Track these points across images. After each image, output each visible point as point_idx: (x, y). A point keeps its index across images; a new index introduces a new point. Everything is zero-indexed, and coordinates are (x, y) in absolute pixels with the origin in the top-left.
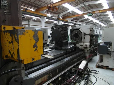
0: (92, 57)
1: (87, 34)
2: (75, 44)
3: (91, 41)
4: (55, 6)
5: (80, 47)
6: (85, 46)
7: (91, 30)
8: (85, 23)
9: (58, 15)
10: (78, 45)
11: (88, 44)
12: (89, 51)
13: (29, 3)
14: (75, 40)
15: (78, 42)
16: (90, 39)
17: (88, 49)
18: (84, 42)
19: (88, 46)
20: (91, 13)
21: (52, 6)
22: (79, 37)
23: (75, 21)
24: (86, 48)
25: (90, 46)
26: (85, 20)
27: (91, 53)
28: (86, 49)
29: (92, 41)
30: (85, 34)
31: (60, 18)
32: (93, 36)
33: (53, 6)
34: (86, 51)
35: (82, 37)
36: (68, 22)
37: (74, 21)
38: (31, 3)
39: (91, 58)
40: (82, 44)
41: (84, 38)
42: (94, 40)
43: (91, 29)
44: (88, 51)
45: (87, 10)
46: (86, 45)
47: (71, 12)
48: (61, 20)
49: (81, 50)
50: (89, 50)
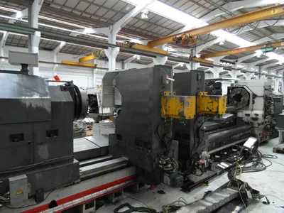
0: (268, 137)
1: (259, 95)
2: (235, 113)
3: (266, 108)
4: (191, 37)
5: (246, 119)
6: (254, 116)
7: (265, 89)
8: (257, 65)
9: (192, 50)
10: (240, 115)
11: (260, 112)
12: (262, 126)
13: (137, 30)
14: (237, 105)
15: (241, 109)
16: (265, 105)
17: (260, 121)
18: (252, 110)
19: (260, 117)
20: (271, 47)
21: (184, 36)
22: (244, 100)
23: (230, 63)
24: (256, 119)
25: (265, 116)
26: (256, 59)
27: (266, 129)
28: (255, 122)
29: (268, 108)
30: (255, 96)
31: (195, 57)
32: (270, 99)
33: (187, 36)
34: (257, 126)
35: (249, 101)
36: (212, 64)
37: (227, 62)
38: (140, 31)
39: (265, 139)
40: (248, 112)
41: (254, 103)
42: (272, 107)
43: (267, 88)
44: (259, 124)
45: (261, 38)
46: (257, 115)
47: (221, 43)
48: (198, 62)
49: (247, 123)
50: (263, 123)
